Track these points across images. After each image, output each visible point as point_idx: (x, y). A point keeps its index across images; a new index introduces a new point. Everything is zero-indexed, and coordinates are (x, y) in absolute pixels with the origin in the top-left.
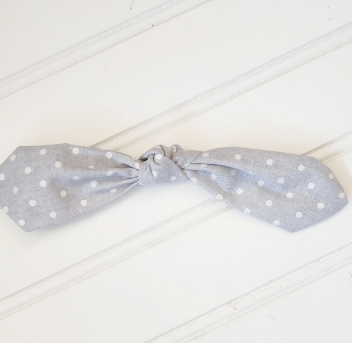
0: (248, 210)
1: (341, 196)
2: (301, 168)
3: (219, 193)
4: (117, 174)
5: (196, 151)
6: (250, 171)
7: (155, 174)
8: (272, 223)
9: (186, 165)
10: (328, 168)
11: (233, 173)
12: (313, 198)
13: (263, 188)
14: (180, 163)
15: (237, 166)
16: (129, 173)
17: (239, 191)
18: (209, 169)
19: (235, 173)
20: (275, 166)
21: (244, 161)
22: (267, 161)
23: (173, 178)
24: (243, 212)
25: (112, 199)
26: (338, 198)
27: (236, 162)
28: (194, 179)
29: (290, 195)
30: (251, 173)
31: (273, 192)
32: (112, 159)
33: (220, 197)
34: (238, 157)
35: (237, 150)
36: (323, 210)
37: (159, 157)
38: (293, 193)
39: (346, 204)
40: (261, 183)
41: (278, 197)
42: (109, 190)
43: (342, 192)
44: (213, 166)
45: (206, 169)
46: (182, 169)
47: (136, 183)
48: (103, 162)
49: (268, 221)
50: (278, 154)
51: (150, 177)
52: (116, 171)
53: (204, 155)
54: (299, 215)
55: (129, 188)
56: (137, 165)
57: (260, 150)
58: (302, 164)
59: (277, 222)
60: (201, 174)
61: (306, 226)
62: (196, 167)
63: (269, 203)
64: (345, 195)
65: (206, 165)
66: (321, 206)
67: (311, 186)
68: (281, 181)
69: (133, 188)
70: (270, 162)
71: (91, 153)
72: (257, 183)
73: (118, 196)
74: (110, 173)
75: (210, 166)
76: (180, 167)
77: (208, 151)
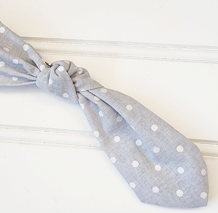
0: (114, 159)
1: (204, 195)
2: (180, 149)
3: (98, 130)
4: (22, 65)
5: (99, 84)
6: (133, 125)
7: (51, 82)
8: (129, 183)
9: (82, 90)
10: (205, 163)
11: (119, 120)
12: (177, 182)
13: (138, 148)
14: (77, 85)
15: (124, 115)
16: (32, 71)
17: (117, 139)
18: (99, 104)
19: (121, 121)
20: (158, 133)
21: (133, 114)
22: (152, 126)
23: (66, 95)
24: (110, 158)
25: (9, 84)
26: (199, 195)
27: (126, 111)
28: (83, 106)
29: (158, 168)
30: (133, 128)
31: (145, 156)
32: (26, 52)
33: (97, 134)
34: (129, 108)
35: (133, 101)
36: (180, 198)
37: (61, 69)
38: (162, 167)
39: (203, 206)
40: (139, 143)
41: (147, 163)
42: (11, 76)
43: (206, 192)
44: (104, 104)
45: (96, 103)
46: (77, 92)
47: (33, 82)
48: (18, 51)
49: (126, 179)
50: (167, 125)
51: (46, 82)
52: (22, 62)
53: (102, 90)
54: (156, 190)
55: (26, 83)
56: (42, 67)
57: (152, 113)
58: (183, 146)
59: (133, 185)
60: (92, 105)
61: (157, 204)
62: (89, 96)
63: (135, 164)
64: (207, 197)
65: (99, 99)
66: (180, 193)
67: (181, 170)
68: (156, 150)
69: (29, 85)
70: (155, 128)
71: (13, 38)
72: (135, 141)
73: (14, 85)
74: (16, 61)
75: (101, 101)
76: (76, 88)
77: (108, 90)
